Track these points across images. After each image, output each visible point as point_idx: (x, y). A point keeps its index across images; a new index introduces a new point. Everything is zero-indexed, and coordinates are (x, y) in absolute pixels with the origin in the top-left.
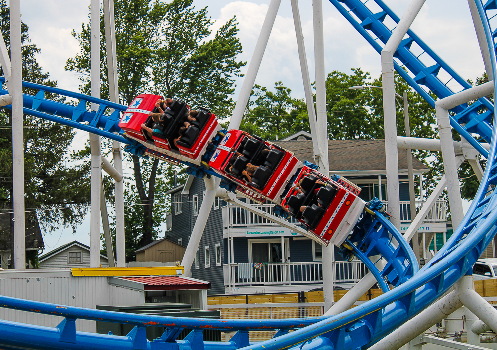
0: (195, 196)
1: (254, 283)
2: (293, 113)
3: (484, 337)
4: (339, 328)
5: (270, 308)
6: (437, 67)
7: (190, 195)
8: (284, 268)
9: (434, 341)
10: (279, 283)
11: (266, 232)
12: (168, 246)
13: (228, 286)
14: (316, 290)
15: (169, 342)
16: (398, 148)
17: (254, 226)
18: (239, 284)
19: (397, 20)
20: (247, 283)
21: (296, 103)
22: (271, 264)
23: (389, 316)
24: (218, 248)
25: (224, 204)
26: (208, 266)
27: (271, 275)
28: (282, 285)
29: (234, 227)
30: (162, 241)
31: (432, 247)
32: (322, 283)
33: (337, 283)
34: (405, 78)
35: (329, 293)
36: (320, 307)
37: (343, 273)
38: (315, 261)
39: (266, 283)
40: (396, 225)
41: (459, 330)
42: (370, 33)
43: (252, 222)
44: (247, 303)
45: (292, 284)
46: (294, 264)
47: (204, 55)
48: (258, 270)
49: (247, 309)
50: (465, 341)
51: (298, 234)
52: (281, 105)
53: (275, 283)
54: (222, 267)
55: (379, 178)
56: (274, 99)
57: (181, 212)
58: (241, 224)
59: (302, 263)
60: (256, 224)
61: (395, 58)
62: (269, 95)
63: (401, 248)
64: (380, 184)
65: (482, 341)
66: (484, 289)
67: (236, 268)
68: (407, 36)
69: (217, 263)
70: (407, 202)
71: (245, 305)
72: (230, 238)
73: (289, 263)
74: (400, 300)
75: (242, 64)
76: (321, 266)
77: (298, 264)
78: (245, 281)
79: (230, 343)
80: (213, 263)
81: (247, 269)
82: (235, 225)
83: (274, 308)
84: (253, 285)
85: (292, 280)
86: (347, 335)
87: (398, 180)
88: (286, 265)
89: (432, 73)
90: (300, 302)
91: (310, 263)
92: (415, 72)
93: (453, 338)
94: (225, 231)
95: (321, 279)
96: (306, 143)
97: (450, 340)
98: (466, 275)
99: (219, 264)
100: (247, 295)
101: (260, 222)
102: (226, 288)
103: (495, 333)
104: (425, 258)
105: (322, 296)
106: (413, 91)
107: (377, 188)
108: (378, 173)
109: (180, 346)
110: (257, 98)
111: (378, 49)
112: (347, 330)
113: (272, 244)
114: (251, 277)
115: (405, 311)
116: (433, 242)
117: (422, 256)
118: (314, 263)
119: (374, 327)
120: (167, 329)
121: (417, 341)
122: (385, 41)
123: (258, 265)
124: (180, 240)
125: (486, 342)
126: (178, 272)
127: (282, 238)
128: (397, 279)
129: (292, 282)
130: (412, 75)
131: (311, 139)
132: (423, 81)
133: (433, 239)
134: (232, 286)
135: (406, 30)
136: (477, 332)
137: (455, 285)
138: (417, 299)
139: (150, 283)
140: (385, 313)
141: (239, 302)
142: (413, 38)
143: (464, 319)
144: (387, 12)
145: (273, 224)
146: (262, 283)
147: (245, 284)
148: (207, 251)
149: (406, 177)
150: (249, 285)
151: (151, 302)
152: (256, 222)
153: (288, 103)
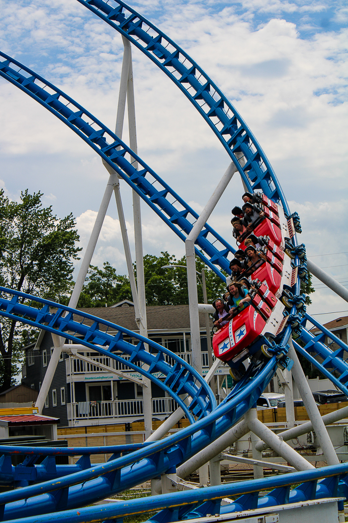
0: (45, 351)
1: (91, 417)
2: (118, 286)
3: (264, 453)
4: (160, 452)
5: (104, 436)
6: (227, 251)
7: (41, 350)
8: (114, 405)
9: (229, 458)
10: (110, 416)
11: (99, 378)
12: (24, 390)
13: (71, 420)
14: (138, 421)
15: (29, 466)
16: (199, 313)
17: (90, 373)
18: (79, 418)
19: (196, 217)
20: (86, 417)
21: (120, 279)
22: (103, 402)
23: (197, 441)
24: (63, 390)
25: (67, 356)
26: (55, 405)
27: (103, 410)
28: (112, 418)
29: (75, 374)
30: (18, 386)
31: (224, 386)
32: (143, 416)
33: (153, 415)
34: (203, 259)
35: (148, 423)
36: (142, 435)
37: (158, 407)
38: (137, 399)
39: (100, 417)
40: (198, 371)
41: (246, 449)
42: (177, 226)
43: (88, 370)
44: (86, 433)
45: (120, 417)
46: (121, 401)
47: (49, 243)
48: (93, 407)
49: (86, 437)
50: (251, 457)
51: (124, 379)
52: (109, 281)
53: (107, 416)
54: (66, 405)
55: (184, 334)
56: (104, 276)
57: (34, 363)
58: (80, 372)
59: (127, 401)
60: (92, 372)
61: (195, 245)
62: (100, 273)
63: (203, 388)
64: (185, 339)
65: (263, 456)
66: (263, 417)
67: (77, 406)
68: (204, 229)
69: (62, 403)
70: (205, 352)
71: (85, 435)
72: (72, 383)
73: (117, 401)
74: (204, 428)
75: (79, 250)
76: (141, 402)
77: (124, 401)
78: (84, 416)
79: (76, 465)
80: (59, 402)
81: (85, 406)
82: (75, 373)
83: (106, 436)
84: (90, 419)
85: (119, 414)
86: (165, 457)
87: (199, 335)
88: (114, 402)
89: (223, 256)
90: (126, 431)
91: (133, 401)
92: (211, 255)
93: (242, 455)
94: (68, 378)
95: (142, 413)
96: (128, 309)
97: (240, 457)
98: (253, 407)
99: (63, 403)
100: (86, 427)
101: (95, 370)
102: (69, 422)
103: (272, 450)
104: (219, 394)
105: (143, 426)
106: (209, 269)
107: (182, 342)
108: (184, 331)
109: (38, 469)
110: (91, 275)
111: (183, 239)
112: (165, 453)
113: (103, 387)
114: (88, 412)
115: (208, 437)
116: (225, 382)
117: (217, 393)
118: (136, 400)
119: (185, 450)
120: (28, 457)
121: (216, 459)
122: (188, 232)
123: (94, 403)
124: (33, 385)
125: (266, 457)
126: (34, 412)
127: (112, 382)
128: (201, 411)
129: (120, 416)
130: (208, 258)
131: (133, 306)
132: (217, 262)
133: (225, 379)
134: (73, 420)
135: (203, 224)
136: (260, 450)
137: (245, 415)
138: (217, 427)
139: (13, 421)
140: (193, 438)
141: (80, 433)
142: (209, 229)
143: (250, 440)
144: (189, 210)
145: (104, 371)
146: (97, 417)
147: (84, 418)
148: (54, 393)
149: (205, 333)
150: (86, 419)
151: (13, 435)
152: (92, 370)
153: (114, 278)
